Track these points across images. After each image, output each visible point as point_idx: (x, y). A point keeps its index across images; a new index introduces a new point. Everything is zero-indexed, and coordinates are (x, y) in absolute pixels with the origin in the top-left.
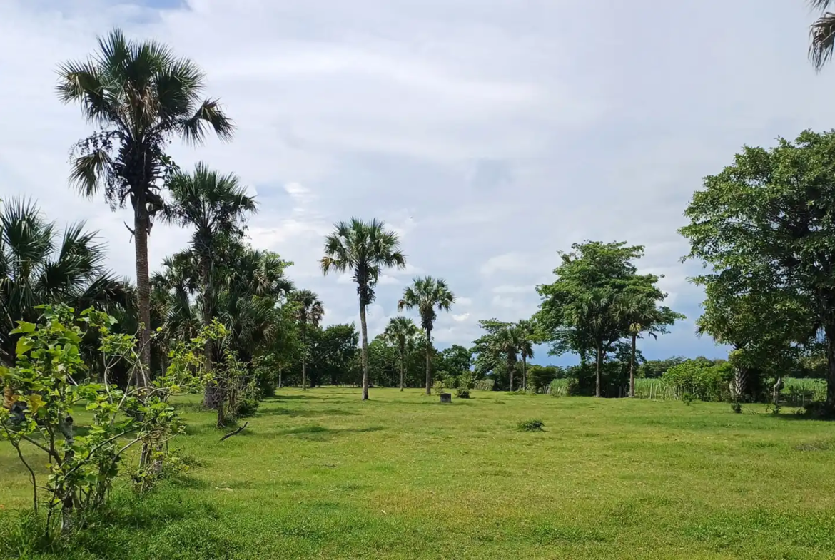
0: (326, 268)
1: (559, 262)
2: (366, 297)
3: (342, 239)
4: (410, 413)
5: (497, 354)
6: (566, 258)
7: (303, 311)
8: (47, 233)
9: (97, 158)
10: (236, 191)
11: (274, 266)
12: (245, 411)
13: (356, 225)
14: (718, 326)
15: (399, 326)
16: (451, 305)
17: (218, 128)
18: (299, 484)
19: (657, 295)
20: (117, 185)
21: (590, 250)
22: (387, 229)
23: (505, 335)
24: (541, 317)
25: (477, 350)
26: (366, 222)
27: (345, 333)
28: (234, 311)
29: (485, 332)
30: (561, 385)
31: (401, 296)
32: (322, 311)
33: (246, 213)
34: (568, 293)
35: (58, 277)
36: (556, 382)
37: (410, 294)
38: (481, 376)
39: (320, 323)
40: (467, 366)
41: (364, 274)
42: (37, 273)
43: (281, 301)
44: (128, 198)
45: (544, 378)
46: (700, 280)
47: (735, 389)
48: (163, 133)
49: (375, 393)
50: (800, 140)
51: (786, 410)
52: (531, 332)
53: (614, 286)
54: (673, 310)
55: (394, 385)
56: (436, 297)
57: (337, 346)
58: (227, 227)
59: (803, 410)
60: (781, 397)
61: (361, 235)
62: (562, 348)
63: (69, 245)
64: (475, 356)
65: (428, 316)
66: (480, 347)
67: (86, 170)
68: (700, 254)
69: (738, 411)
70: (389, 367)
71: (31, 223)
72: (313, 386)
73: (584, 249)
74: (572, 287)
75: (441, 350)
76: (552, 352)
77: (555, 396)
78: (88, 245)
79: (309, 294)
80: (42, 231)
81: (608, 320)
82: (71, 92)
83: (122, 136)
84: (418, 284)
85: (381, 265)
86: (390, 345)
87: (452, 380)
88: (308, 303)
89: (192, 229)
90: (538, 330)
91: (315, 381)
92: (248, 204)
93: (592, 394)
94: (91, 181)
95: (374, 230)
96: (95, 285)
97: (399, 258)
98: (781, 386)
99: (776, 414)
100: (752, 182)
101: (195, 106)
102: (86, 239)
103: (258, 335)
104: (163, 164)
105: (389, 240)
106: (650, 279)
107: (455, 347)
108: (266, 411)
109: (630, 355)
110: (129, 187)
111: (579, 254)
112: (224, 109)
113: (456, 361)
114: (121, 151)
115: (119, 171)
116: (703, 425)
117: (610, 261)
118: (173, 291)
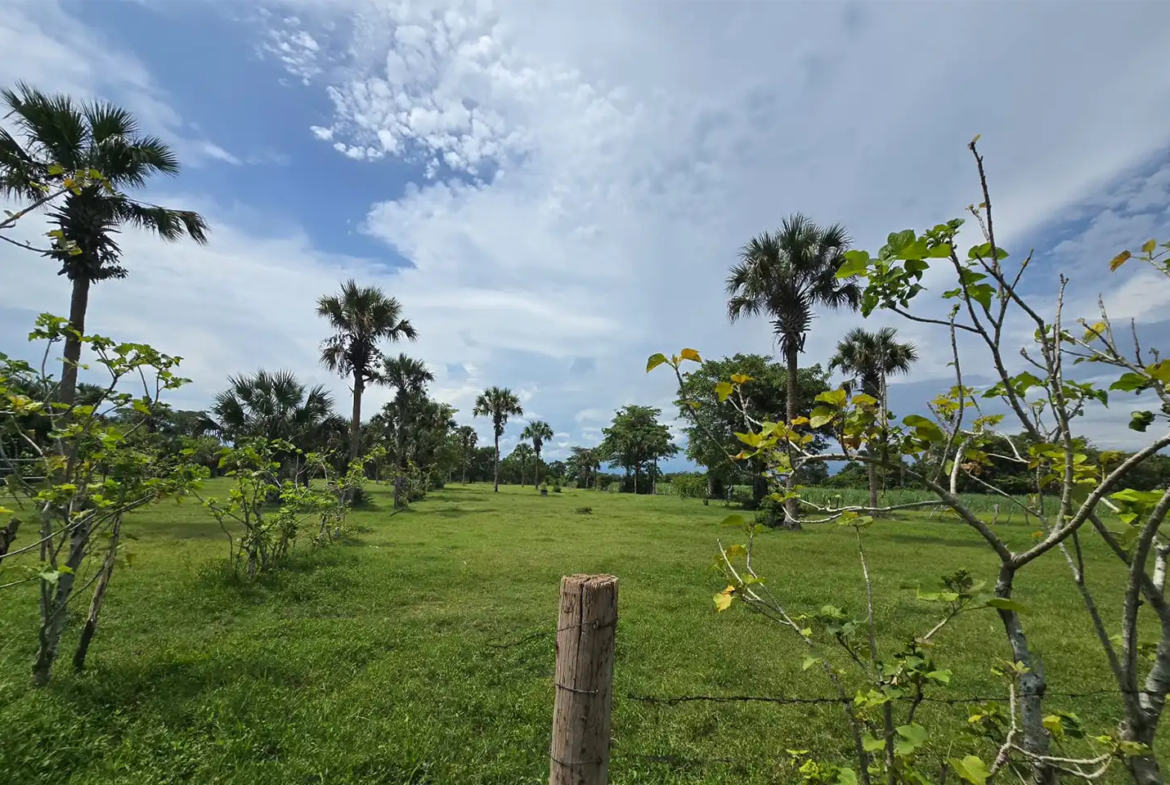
0: (476, 414)
1: (615, 416)
2: (499, 432)
3: (487, 398)
4: (519, 501)
5: (580, 467)
6: (619, 414)
7: (465, 438)
8: (301, 390)
9: (336, 349)
10: (423, 369)
11: (446, 412)
12: (416, 498)
13: (496, 390)
14: (697, 454)
15: (522, 449)
16: (552, 438)
17: (409, 335)
18: (423, 544)
19: (669, 437)
20: (345, 364)
21: (632, 410)
22: (513, 394)
23: (584, 457)
24: (604, 446)
25: (568, 464)
26: (501, 389)
27: (492, 452)
28: (417, 437)
29: (574, 454)
30: (615, 486)
31: (523, 431)
32: (477, 439)
33: (429, 382)
34: (619, 433)
35: (303, 416)
36: (613, 484)
37: (527, 430)
38: (571, 479)
39: (476, 446)
40: (563, 473)
41: (498, 419)
42: (291, 412)
43: (451, 432)
44: (352, 372)
45: (606, 481)
46: (685, 430)
47: (708, 491)
48: (377, 337)
49: (501, 488)
50: (735, 358)
51: (732, 504)
52: (599, 455)
53: (645, 430)
54: (677, 445)
55: (519, 483)
56: (542, 433)
57: (487, 459)
58: (417, 389)
59: (741, 504)
60: (733, 496)
61: (498, 397)
62: (616, 464)
63: (312, 397)
64: (567, 467)
65: (538, 443)
66: (570, 462)
67: (330, 356)
68: (685, 416)
69: (707, 504)
70: (517, 472)
71: (289, 382)
72: (470, 482)
73: (628, 409)
74: (621, 430)
75: (548, 463)
76: (610, 467)
77: (612, 492)
78: (325, 398)
79: (469, 428)
80: (297, 389)
81: (641, 449)
82: (323, 311)
83: (351, 337)
84: (533, 425)
85: (509, 413)
86: (518, 459)
87: (554, 481)
88: (468, 434)
89: (396, 389)
90: (603, 454)
91: (472, 480)
92: (429, 377)
93: (632, 492)
94: (333, 362)
95: (506, 394)
96: (327, 420)
97: (519, 410)
98: (733, 490)
99: (727, 507)
100: (711, 379)
101: (397, 323)
102: (324, 394)
103: (430, 452)
104: (375, 353)
105: (515, 400)
106: (664, 428)
107: (557, 462)
108: (432, 498)
109: (653, 469)
110: (353, 366)
111: (626, 412)
112: (413, 324)
113: (556, 470)
114: (351, 345)
115: (346, 356)
116: (682, 512)
117: (642, 417)
118: (386, 425)
